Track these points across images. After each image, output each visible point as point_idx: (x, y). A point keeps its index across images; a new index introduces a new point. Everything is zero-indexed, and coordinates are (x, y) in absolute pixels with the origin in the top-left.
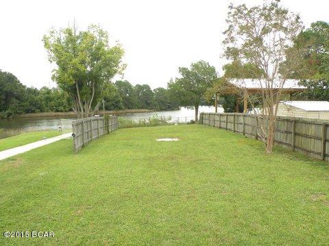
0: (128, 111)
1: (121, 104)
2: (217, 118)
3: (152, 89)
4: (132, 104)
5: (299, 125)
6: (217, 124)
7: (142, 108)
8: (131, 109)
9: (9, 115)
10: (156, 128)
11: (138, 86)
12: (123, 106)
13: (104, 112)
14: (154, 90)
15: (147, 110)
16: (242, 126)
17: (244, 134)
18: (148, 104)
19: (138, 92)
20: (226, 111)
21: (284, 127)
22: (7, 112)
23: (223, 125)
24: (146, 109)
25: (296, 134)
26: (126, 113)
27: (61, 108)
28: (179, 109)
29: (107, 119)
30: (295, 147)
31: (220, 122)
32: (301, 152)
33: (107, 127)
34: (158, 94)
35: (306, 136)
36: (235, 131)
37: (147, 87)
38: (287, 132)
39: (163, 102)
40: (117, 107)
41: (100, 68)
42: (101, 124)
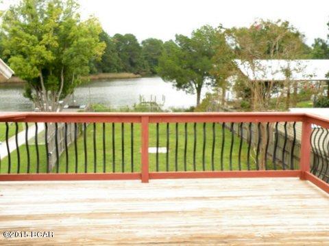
0: (103, 75)
3: (140, 41)
4: (109, 65)
7: (125, 70)
8: (108, 72)
11: (118, 36)
12: (95, 69)
14: (143, 42)
15: (132, 75)
18: (133, 64)
19: (118, 45)
24: (131, 72)
26: (100, 79)
37: (131, 38)
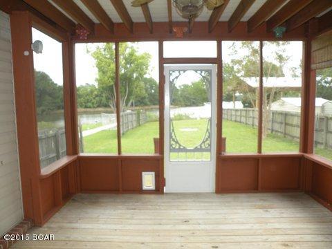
1: (147, 100)
2: (233, 113)
5: (288, 117)
6: (233, 118)
8: (157, 105)
9: (43, 111)
10: (180, 121)
12: (149, 103)
13: (134, 108)
15: (172, 106)
16: (251, 119)
17: (253, 125)
18: (173, 100)
20: (245, 107)
21: (279, 119)
22: (41, 108)
23: (238, 119)
25: (286, 124)
26: (152, 109)
27: (90, 104)
28: (203, 105)
29: (138, 114)
30: (285, 134)
31: (236, 116)
32: (289, 137)
33: (138, 120)
34: (183, 90)
35: (292, 125)
36: (246, 124)
38: (281, 123)
39: (188, 99)
40: (142, 102)
41: (133, 71)
42: (134, 117)
